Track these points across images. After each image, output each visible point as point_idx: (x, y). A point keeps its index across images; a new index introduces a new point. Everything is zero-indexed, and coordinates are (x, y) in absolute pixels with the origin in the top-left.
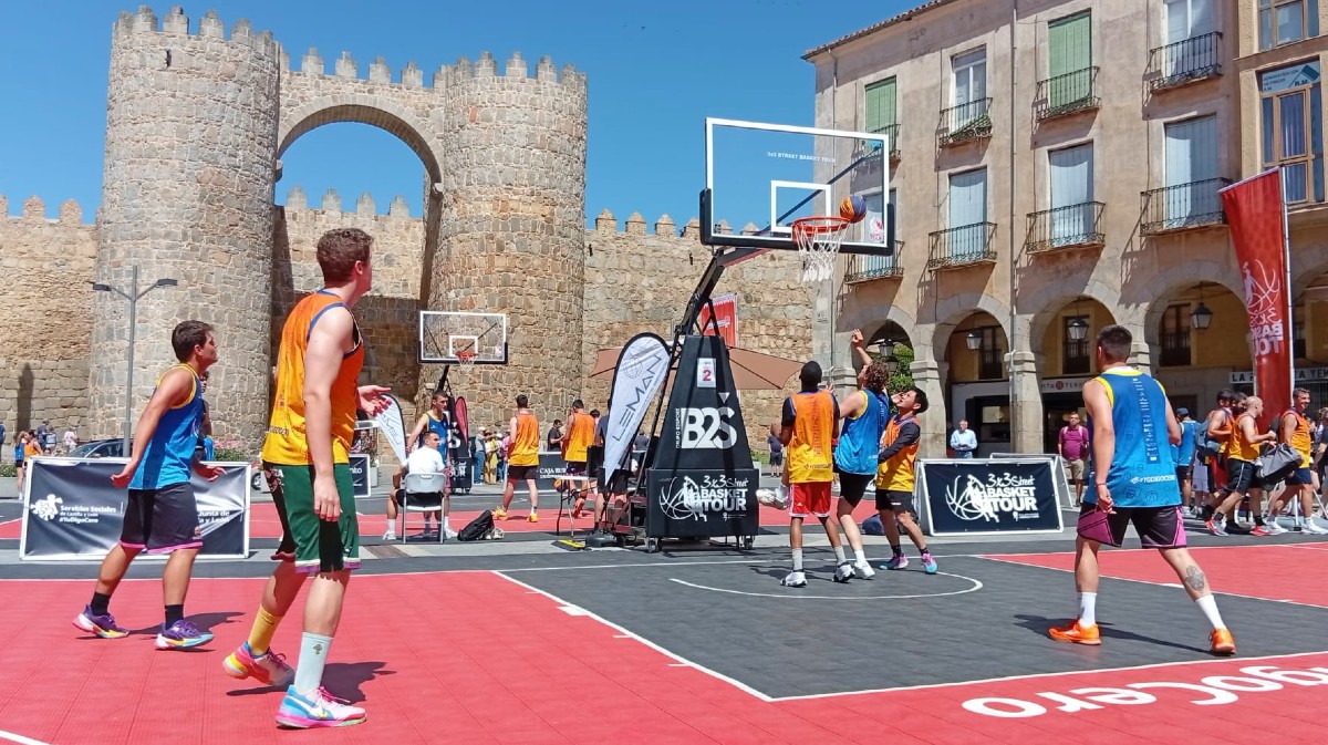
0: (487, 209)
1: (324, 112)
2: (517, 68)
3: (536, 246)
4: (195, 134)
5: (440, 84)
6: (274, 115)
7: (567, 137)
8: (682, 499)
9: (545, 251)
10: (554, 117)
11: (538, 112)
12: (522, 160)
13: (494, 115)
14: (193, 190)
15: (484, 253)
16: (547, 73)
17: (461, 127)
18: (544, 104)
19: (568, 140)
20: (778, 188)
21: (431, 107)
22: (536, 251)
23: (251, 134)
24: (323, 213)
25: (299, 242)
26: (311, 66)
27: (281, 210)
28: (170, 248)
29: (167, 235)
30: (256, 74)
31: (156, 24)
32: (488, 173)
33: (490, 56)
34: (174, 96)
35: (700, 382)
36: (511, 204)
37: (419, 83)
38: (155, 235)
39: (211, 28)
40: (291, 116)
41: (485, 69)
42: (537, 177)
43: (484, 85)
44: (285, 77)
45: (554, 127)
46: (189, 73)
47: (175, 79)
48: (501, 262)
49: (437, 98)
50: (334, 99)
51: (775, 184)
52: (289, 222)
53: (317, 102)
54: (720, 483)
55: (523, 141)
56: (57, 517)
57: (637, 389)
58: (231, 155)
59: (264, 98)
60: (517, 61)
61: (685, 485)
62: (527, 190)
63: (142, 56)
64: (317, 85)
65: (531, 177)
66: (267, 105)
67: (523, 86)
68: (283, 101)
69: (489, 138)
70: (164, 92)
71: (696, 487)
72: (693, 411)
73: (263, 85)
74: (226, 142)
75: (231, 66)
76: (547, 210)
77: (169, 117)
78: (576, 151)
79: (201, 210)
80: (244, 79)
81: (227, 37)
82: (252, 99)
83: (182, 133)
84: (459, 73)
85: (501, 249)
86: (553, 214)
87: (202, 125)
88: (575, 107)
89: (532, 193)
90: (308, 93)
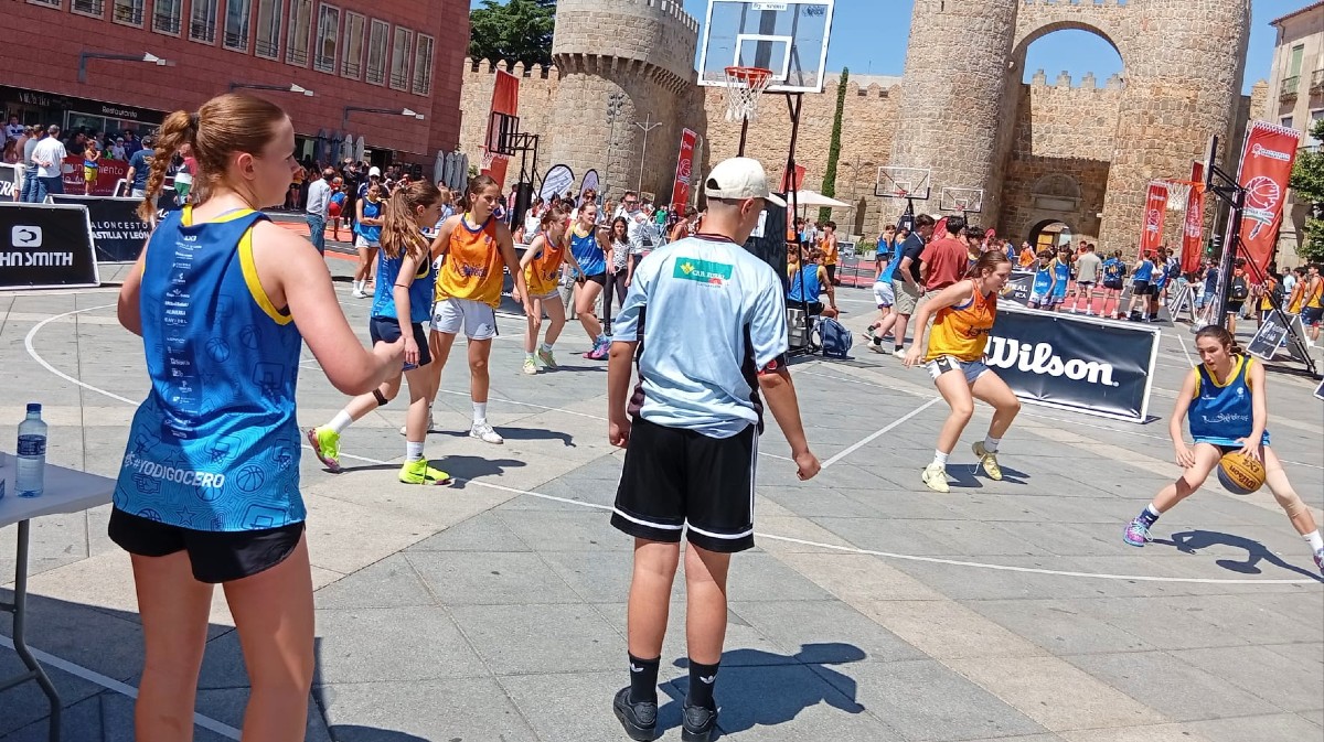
0: (1146, 93)
1: (1046, 26)
3: (1180, 120)
4: (953, 52)
6: (1012, 32)
7: (1217, 38)
9: (1186, 125)
10: (1206, 23)
11: (1193, 21)
12: (1176, 58)
13: (1159, 26)
14: (948, 87)
15: (1139, 126)
17: (1137, 34)
18: (1199, 16)
19: (1219, 41)
21: (1123, 18)
22: (1179, 124)
23: (989, 49)
25: (1036, 109)
28: (931, 123)
29: (930, 115)
30: (998, 10)
32: (1149, 67)
34: (943, 29)
36: (1164, 90)
40: (1022, 32)
42: (1186, 69)
44: (1022, 5)
45: (1206, 32)
46: (954, 14)
47: (945, 19)
48: (1150, 131)
49: (1127, 12)
50: (1053, 17)
52: (1032, 95)
53: (1040, 21)
55: (1178, 44)
58: (974, 64)
59: (1003, 24)
62: (1177, 79)
63: (928, 5)
64: (1042, 10)
65: (1181, 70)
66: (1005, 28)
68: (1018, 23)
69: (1153, 43)
70: (938, 27)
73: (1003, 16)
74: (972, 56)
75: (981, 7)
76: (1192, 94)
77: (940, 42)
78: (1225, 48)
79: (951, 100)
80: (989, 14)
82: (993, 26)
83: (946, 52)
85: (1151, 122)
86: (1196, 96)
87: (958, 47)
88: (1228, 15)
89: (1181, 82)
90: (1035, 16)
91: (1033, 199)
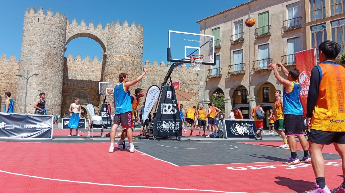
0: (118, 59)
1: (77, 34)
2: (126, 24)
3: (130, 68)
4: (45, 39)
5: (107, 28)
6: (65, 35)
7: (138, 41)
8: (163, 126)
9: (132, 70)
10: (135, 36)
11: (131, 35)
12: (127, 47)
13: (120, 36)
14: (44, 53)
15: (117, 70)
16: (133, 26)
17: (112, 39)
18: (133, 33)
20: (187, 48)
21: (104, 34)
22: (130, 70)
23: (59, 39)
24: (77, 59)
25: (70, 67)
26: (74, 23)
27: (66, 59)
28: (37, 67)
29: (37, 64)
30: (61, 25)
31: (36, 12)
32: (118, 50)
33: (119, 21)
34: (40, 29)
35: (167, 97)
36: (124, 58)
37: (101, 28)
38: (34, 64)
39: (49, 13)
40: (69, 35)
41: (118, 25)
42: (130, 51)
43: (117, 28)
44: (68, 25)
45: (135, 39)
46: (44, 24)
47: (40, 25)
49: (106, 31)
50: (80, 31)
51: (186, 47)
52: (68, 62)
53: (76, 32)
54: (172, 123)
55: (127, 42)
56: (4, 128)
57: (152, 99)
58: (53, 44)
59: (62, 30)
60: (126, 23)
61: (163, 123)
62: (128, 54)
63: (32, 19)
64: (76, 28)
65: (129, 51)
66: (63, 32)
67: (127, 29)
68: (67, 31)
69: (118, 42)
70: (37, 28)
71: (166, 123)
72: (166, 104)
73: (62, 27)
74: (52, 41)
75: (54, 22)
76: (133, 60)
77: (38, 35)
78: (140, 45)
79: (46, 58)
80: (58, 26)
81: (54, 15)
82: (59, 31)
83: (42, 39)
84: (112, 25)
85: (121, 69)
86: (134, 60)
87: (46, 37)
88: (140, 34)
89: (129, 55)
90: (73, 30)
91: (72, 99)
